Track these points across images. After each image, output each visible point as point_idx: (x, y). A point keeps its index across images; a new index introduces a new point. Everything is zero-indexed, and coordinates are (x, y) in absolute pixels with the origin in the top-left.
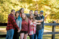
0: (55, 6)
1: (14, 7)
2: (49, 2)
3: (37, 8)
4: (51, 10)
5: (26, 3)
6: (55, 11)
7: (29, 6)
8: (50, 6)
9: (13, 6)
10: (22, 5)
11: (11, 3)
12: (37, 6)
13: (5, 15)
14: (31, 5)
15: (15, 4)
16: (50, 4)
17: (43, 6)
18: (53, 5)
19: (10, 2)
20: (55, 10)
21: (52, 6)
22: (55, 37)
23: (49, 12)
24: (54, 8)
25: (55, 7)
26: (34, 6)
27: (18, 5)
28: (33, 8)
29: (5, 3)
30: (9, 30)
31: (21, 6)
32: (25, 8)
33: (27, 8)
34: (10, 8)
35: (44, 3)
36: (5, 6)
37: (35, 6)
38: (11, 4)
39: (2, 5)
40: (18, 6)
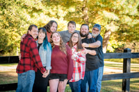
0: (127, 12)
1: (32, 16)
2: (115, 3)
3: (85, 16)
4: (118, 22)
5: (59, 6)
6: (129, 24)
7: (66, 12)
8: (117, 12)
9: (29, 13)
10: (50, 11)
11: (25, 7)
12: (86, 11)
13: (10, 33)
14: (72, 9)
15: (34, 10)
16: (116, 6)
17: (99, 13)
18: (122, 9)
19: (22, 4)
20: (127, 20)
21: (121, 12)
22: (131, 85)
23: (114, 26)
24: (125, 16)
25: (128, 15)
26: (78, 12)
27: (40, 10)
28: (77, 16)
29: (11, 7)
30: (24, 73)
31: (49, 14)
32: (58, 17)
33: (62, 19)
34: (22, 19)
35: (102, 5)
36: (10, 14)
37: (81, 13)
38: (25, 10)
39: (4, 13)
40: (42, 14)
